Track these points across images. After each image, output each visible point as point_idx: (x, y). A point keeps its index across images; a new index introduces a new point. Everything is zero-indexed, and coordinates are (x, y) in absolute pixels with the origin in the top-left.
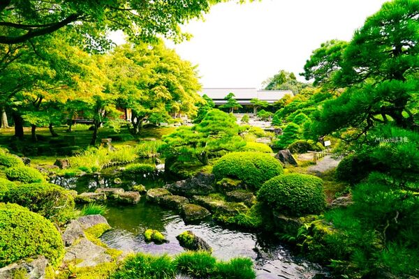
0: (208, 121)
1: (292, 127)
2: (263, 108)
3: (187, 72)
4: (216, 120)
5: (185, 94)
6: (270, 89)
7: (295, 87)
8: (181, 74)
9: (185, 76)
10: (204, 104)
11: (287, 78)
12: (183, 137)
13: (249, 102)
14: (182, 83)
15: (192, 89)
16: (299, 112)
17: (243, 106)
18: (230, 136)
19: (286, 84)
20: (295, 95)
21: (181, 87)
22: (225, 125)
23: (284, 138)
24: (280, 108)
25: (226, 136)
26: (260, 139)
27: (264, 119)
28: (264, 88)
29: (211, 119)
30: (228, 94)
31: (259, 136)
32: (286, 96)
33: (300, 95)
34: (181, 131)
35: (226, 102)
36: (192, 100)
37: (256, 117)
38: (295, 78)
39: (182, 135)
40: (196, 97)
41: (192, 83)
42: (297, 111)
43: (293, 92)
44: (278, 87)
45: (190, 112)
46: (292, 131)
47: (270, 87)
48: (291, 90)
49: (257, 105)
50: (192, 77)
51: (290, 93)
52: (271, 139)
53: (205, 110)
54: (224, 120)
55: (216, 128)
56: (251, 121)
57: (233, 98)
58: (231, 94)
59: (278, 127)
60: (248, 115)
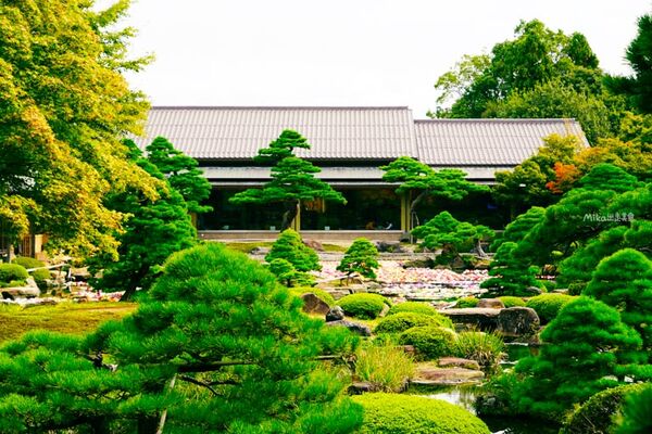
0: (168, 305)
1: (586, 318)
2: (445, 203)
3: (66, 40)
4: (208, 299)
5: (61, 152)
6: (476, 114)
7: (592, 101)
8: (37, 49)
9: (60, 61)
10: (154, 195)
11: (554, 58)
12: (41, 391)
13: (378, 173)
14: (42, 96)
15: (94, 124)
16: (614, 243)
17: (345, 191)
18: (278, 377)
19: (551, 88)
20: (592, 139)
21: (38, 119)
22: (255, 327)
23: (545, 373)
24: (524, 209)
25: (258, 376)
26: (429, 367)
27: (453, 257)
28: (449, 104)
29: (187, 294)
30: (275, 135)
31: (429, 350)
32: (553, 144)
33: (617, 142)
34: (32, 355)
35: (266, 173)
36: (92, 177)
37: (411, 248)
38: (591, 61)
39: (35, 379)
40: (114, 163)
41: (95, 98)
42: (604, 235)
43: (587, 127)
44: (515, 100)
45: (82, 240)
46: (585, 337)
47: (476, 105)
48: (575, 115)
49: (417, 191)
50: (92, 65)
51: (570, 131)
52: (487, 366)
53: (159, 224)
54: (249, 299)
55: (208, 340)
56: (388, 268)
57: (299, 153)
58: (291, 139)
59: (519, 302)
60: (372, 238)
